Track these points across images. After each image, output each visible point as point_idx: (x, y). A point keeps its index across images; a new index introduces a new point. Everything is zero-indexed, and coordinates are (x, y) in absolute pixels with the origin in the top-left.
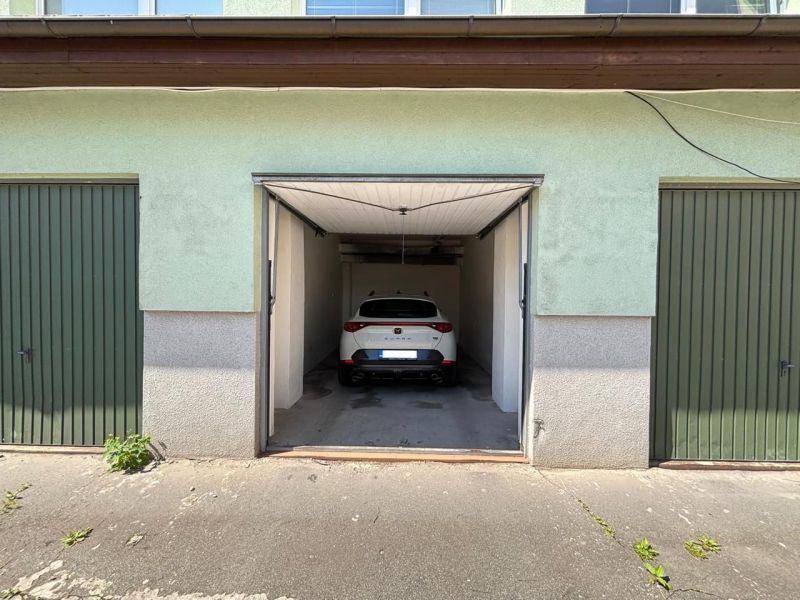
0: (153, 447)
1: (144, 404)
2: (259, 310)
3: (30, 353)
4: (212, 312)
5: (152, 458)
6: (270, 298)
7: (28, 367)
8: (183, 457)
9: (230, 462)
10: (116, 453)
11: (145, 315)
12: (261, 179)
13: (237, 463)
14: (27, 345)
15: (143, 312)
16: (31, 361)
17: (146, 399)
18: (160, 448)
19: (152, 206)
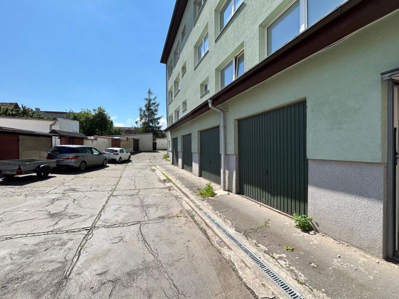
0: (313, 224)
1: (309, 202)
2: (386, 161)
3: (267, 172)
4: (348, 161)
5: (312, 229)
6: (395, 153)
7: (267, 177)
8: (329, 236)
9: (362, 253)
10: (297, 220)
11: (309, 161)
12: (389, 74)
13: (368, 256)
14: (267, 169)
15: (308, 159)
16: (268, 175)
17: (310, 200)
18: (316, 226)
19: (312, 110)
